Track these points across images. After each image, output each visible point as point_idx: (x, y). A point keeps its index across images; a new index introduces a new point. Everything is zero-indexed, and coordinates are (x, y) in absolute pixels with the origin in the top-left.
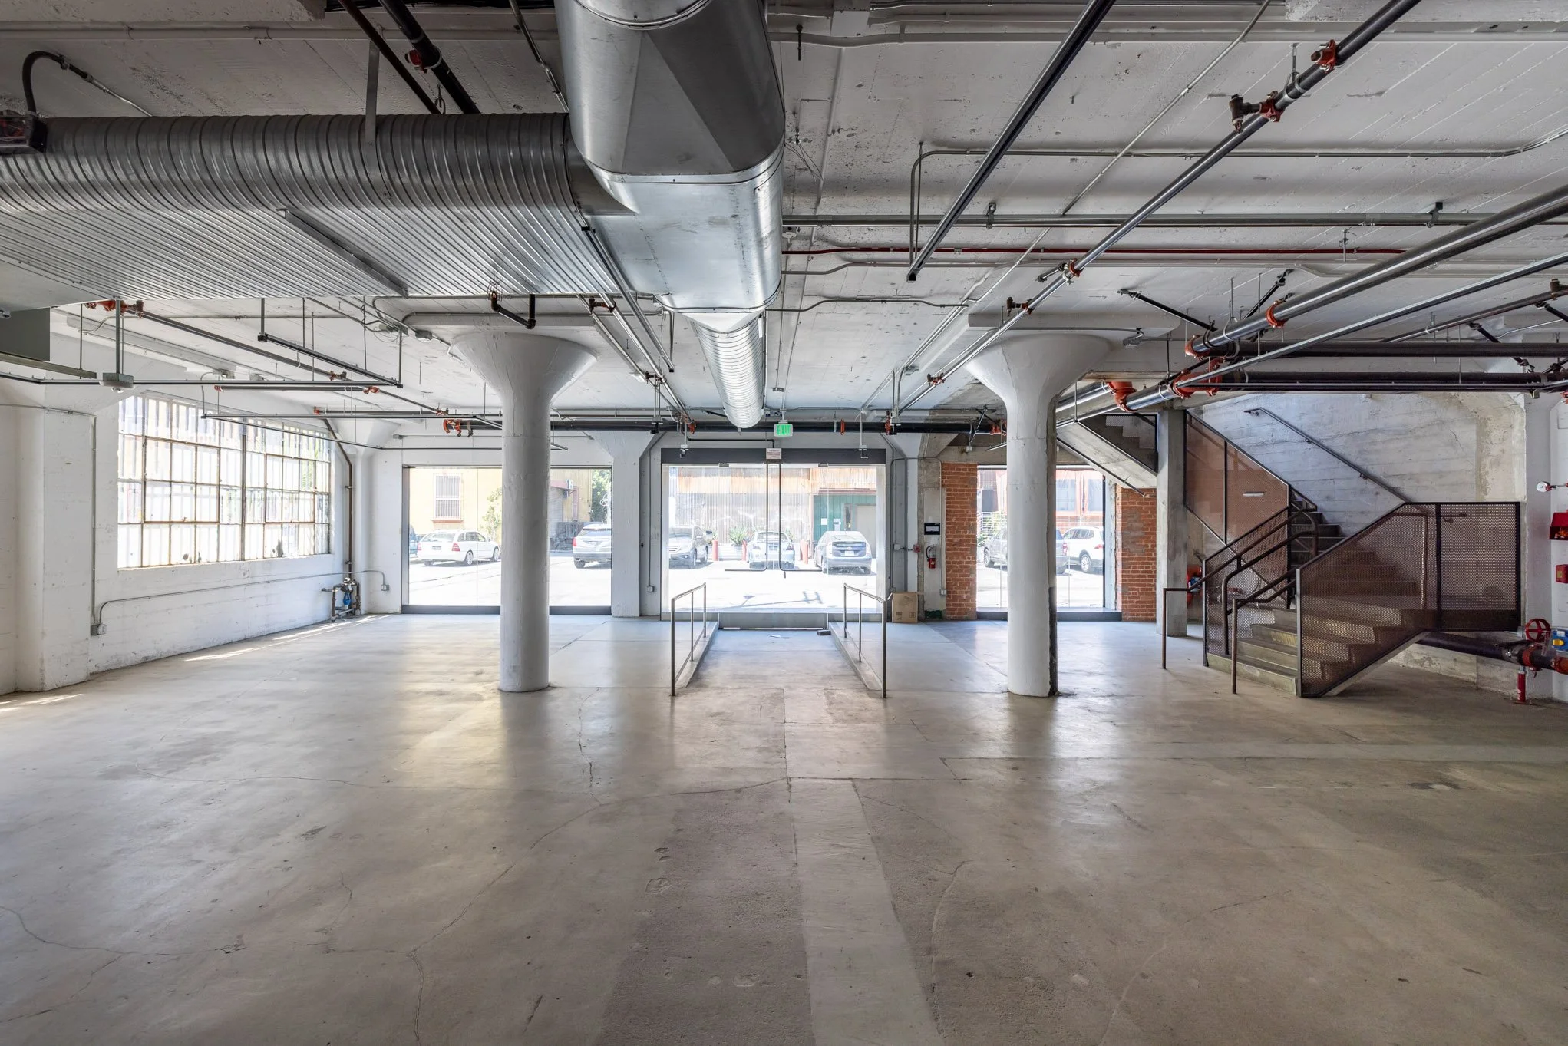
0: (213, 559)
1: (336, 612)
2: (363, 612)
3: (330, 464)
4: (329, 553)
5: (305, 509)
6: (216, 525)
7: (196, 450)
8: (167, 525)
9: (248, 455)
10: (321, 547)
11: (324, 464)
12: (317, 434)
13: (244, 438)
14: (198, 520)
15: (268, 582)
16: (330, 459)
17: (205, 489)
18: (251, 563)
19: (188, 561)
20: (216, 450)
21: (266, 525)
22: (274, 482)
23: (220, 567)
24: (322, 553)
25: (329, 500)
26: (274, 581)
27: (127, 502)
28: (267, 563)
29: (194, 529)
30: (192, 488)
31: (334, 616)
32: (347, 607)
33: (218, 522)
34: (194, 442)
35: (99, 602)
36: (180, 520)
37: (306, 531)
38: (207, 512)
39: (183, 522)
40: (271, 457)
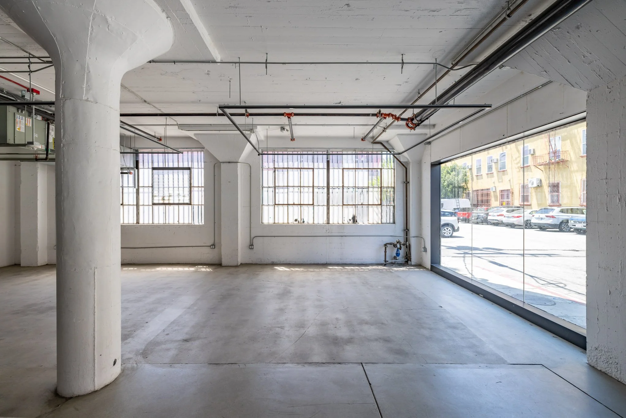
0: (311, 222)
2: (413, 263)
3: (394, 169)
4: (394, 223)
5: (374, 197)
7: (300, 171)
8: (287, 206)
9: (331, 170)
10: (386, 219)
11: (390, 170)
12: (379, 153)
14: (302, 203)
15: (342, 236)
16: (394, 167)
17: (306, 189)
18: (334, 225)
19: (297, 222)
20: (312, 170)
21: (344, 206)
22: (351, 183)
24: (389, 223)
25: (394, 192)
27: (267, 196)
28: (342, 226)
29: (300, 207)
30: (299, 189)
31: (386, 262)
32: (398, 258)
33: (313, 204)
34: (300, 167)
35: (252, 237)
36: (293, 203)
37: (375, 209)
38: (307, 198)
39: (294, 204)
40: (346, 170)
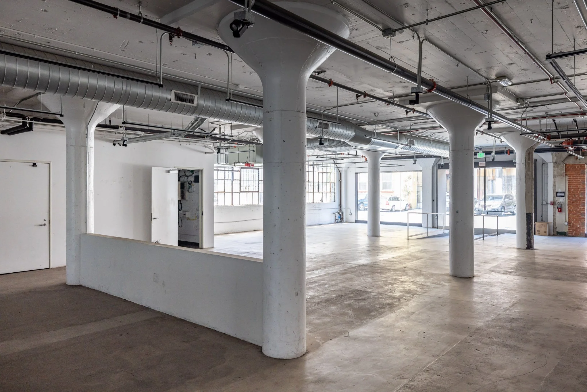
1: (337, 220)
3: (335, 173)
4: (335, 202)
5: (328, 188)
9: (314, 173)
10: (333, 200)
11: (333, 174)
12: (332, 165)
13: (314, 168)
16: (335, 172)
18: (315, 203)
20: (308, 172)
21: (319, 193)
23: (309, 204)
24: (333, 202)
25: (335, 185)
26: (320, 209)
28: (319, 204)
32: (340, 219)
40: (320, 173)
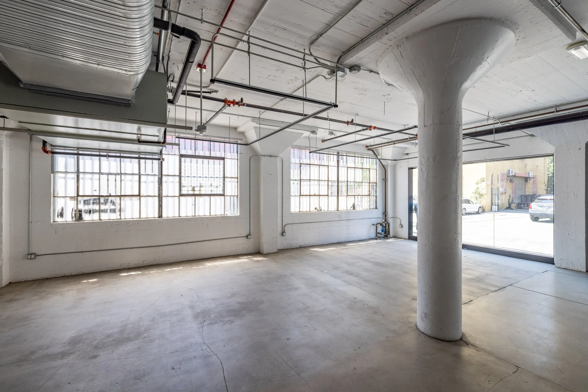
0: (326, 210)
1: (378, 235)
2: (391, 236)
3: (376, 170)
4: (376, 208)
5: (365, 189)
6: (327, 196)
7: (319, 167)
8: (309, 196)
9: (340, 168)
10: (373, 206)
11: (374, 170)
12: (371, 157)
13: (338, 161)
14: (320, 194)
15: (348, 220)
16: (376, 168)
17: (323, 182)
18: (341, 212)
19: (317, 210)
20: (327, 167)
21: (348, 197)
22: (351, 179)
23: (329, 213)
24: (373, 209)
25: (376, 186)
26: (350, 220)
27: (294, 188)
28: (347, 212)
29: (319, 198)
30: (318, 182)
31: (377, 237)
32: (383, 233)
34: (318, 164)
35: (284, 224)
36: (313, 194)
37: (366, 199)
38: (324, 191)
39: (315, 195)
40: (350, 168)
